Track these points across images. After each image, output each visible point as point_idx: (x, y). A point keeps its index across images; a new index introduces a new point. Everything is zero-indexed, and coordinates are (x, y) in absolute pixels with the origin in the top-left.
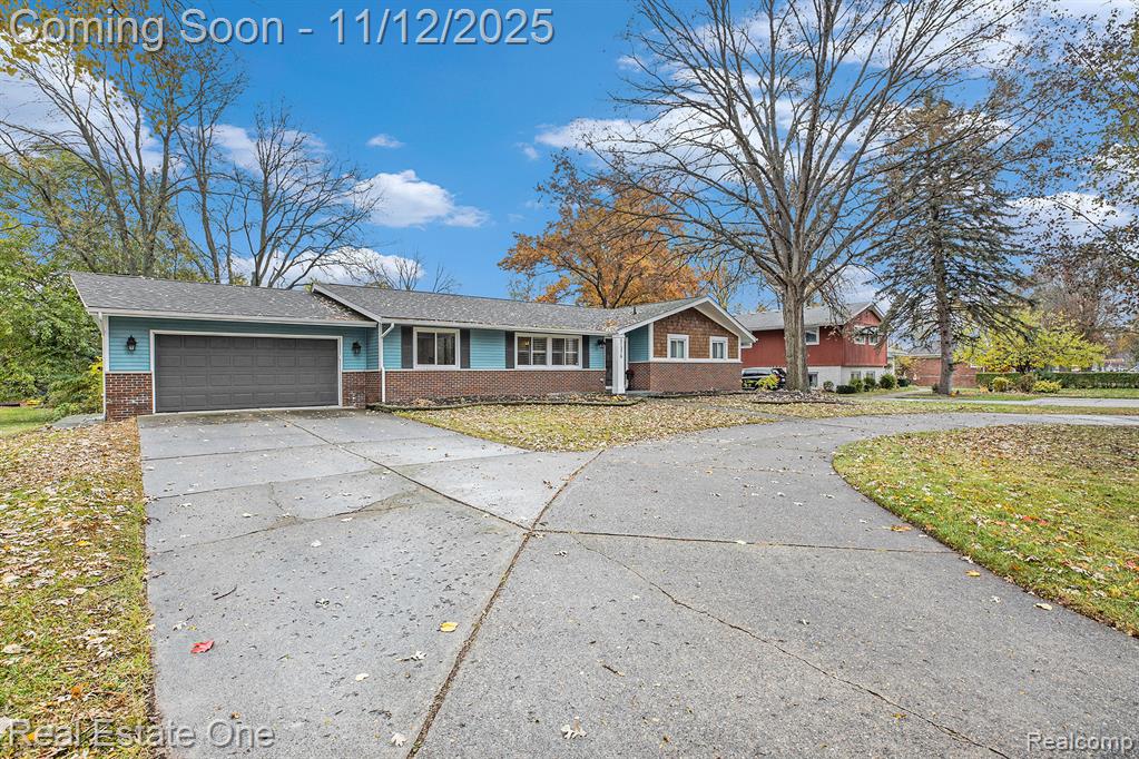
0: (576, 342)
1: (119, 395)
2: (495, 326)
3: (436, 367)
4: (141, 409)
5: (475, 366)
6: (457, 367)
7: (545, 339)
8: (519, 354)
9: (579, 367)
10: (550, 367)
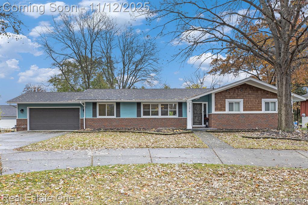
0: (175, 105)
1: (19, 125)
2: (134, 100)
3: (106, 117)
4: (25, 129)
5: (122, 117)
6: (115, 117)
7: (158, 105)
8: (144, 111)
9: (177, 116)
10: (160, 116)
